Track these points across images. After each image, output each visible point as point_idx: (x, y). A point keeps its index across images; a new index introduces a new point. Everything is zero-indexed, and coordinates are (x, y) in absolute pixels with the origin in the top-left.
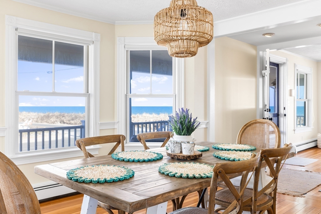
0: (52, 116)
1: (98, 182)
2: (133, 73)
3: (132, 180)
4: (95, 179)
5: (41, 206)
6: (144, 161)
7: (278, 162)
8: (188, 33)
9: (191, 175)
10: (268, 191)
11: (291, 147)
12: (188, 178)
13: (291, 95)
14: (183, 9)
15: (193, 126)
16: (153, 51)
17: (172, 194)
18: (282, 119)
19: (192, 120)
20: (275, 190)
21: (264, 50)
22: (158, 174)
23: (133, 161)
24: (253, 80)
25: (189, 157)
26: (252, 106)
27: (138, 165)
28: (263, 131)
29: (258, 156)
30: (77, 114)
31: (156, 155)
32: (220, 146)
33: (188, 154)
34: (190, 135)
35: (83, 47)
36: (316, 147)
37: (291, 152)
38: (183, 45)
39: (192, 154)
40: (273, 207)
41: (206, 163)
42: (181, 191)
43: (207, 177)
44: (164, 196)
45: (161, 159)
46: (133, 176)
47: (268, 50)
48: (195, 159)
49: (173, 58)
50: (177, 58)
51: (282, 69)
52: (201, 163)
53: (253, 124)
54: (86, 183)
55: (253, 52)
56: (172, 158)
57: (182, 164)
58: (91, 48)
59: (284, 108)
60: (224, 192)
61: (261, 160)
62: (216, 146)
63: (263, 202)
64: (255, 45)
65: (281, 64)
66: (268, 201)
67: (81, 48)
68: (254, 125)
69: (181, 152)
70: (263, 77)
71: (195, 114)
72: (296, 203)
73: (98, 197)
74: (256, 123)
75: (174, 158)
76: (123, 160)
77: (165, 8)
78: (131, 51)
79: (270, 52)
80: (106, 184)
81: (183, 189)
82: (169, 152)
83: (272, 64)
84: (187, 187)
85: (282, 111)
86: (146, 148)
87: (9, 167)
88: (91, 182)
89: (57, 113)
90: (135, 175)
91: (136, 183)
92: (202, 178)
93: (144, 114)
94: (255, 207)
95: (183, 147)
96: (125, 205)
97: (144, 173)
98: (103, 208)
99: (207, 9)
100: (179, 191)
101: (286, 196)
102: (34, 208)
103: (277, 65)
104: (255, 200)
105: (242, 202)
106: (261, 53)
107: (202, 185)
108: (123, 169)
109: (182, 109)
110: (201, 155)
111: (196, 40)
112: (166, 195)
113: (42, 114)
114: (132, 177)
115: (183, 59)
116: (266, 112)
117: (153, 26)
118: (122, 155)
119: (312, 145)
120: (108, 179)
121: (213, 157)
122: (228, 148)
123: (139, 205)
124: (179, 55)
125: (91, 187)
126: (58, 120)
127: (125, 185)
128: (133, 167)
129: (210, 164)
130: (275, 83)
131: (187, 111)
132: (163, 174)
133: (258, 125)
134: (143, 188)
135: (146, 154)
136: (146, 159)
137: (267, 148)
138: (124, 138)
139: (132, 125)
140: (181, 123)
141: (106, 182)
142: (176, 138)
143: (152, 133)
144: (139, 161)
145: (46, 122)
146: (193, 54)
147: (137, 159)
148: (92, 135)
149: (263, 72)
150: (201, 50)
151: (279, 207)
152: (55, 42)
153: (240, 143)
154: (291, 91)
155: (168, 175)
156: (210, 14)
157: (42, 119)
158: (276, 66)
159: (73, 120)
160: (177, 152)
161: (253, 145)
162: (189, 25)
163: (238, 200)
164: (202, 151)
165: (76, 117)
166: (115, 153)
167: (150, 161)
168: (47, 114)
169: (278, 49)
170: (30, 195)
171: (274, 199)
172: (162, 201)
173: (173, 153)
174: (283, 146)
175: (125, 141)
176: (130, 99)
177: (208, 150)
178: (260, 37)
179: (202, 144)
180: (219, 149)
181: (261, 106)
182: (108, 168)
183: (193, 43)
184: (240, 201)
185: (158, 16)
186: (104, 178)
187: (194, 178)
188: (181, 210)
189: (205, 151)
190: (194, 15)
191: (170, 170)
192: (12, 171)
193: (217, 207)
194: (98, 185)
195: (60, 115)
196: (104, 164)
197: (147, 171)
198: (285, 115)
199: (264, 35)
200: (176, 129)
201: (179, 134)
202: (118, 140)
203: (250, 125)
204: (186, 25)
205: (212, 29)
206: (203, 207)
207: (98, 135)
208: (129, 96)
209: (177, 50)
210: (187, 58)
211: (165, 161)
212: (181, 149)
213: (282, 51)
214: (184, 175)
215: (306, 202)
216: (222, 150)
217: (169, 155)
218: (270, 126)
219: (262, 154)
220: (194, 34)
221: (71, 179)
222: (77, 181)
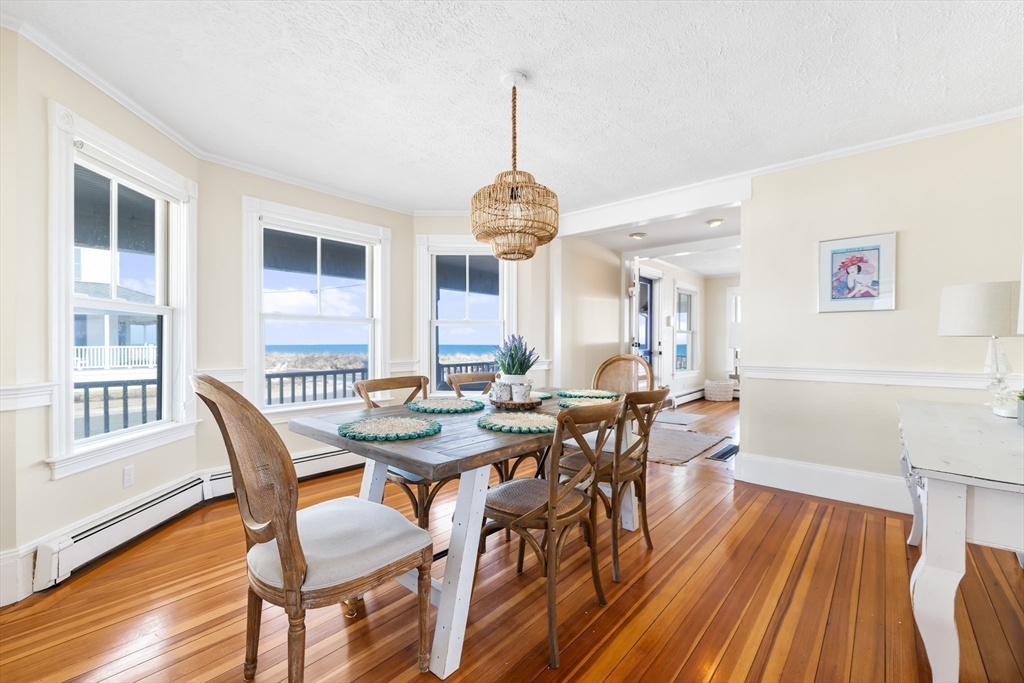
0: (319, 358)
1: (387, 440)
2: (441, 290)
3: (438, 436)
4: (382, 435)
5: (301, 487)
6: (456, 412)
7: (649, 412)
8: (523, 223)
9: (524, 429)
10: (635, 454)
11: (668, 391)
12: (520, 432)
13: (668, 324)
14: (515, 186)
15: (529, 361)
16: (470, 256)
17: (497, 453)
18: (656, 359)
19: (528, 353)
20: (645, 452)
21: (632, 259)
22: (476, 428)
23: (440, 412)
24: (615, 301)
25: (523, 405)
26: (615, 340)
27: (448, 418)
28: (629, 371)
29: (623, 399)
30: (357, 355)
31: (474, 404)
32: (568, 393)
33: (522, 401)
34: (524, 373)
35: (364, 248)
36: (702, 399)
37: (667, 398)
38: (514, 240)
39: (528, 401)
40: (643, 476)
41: (547, 414)
42: (510, 450)
43: (549, 431)
44: (485, 456)
45: (481, 408)
46: (440, 430)
47: (636, 258)
48: (532, 407)
49: (501, 261)
50: (506, 262)
51: (656, 286)
52: (539, 413)
53: (615, 361)
54: (369, 441)
55: (615, 260)
56: (498, 408)
57: (512, 414)
58: (378, 249)
59: (660, 344)
60: (573, 457)
61: (626, 408)
62: (562, 392)
63: (629, 469)
64: (618, 253)
65: (656, 280)
66: (635, 468)
67: (362, 250)
68: (616, 363)
69: (511, 399)
70: (630, 297)
71: (532, 343)
72: (674, 474)
73: (386, 460)
74: (619, 360)
75: (501, 407)
76: (425, 411)
77: (487, 185)
78: (437, 256)
79: (640, 262)
80: (398, 442)
81: (512, 446)
82: (494, 399)
83: (642, 279)
84: (519, 445)
85: (656, 348)
86: (460, 395)
87: (247, 412)
88: (375, 439)
89: (326, 354)
90: (442, 429)
91: (443, 440)
92: (540, 432)
93: (458, 355)
94: (616, 476)
95: (514, 391)
96: (426, 468)
97: (455, 426)
98: (395, 482)
99: (550, 187)
100: (506, 450)
101: (661, 465)
102: (286, 474)
103: (650, 281)
104: (618, 467)
105: (598, 467)
106: (627, 262)
107: (540, 442)
108: (424, 422)
109: (513, 336)
110: (540, 403)
111: (533, 234)
112: (489, 455)
113: (303, 356)
114: (438, 432)
115: (515, 263)
116: (634, 348)
117: (470, 212)
118: (423, 405)
119: (697, 396)
120: (402, 434)
121: (557, 407)
122: (580, 394)
123: (447, 469)
124: (509, 256)
125: (376, 446)
126: (328, 364)
127: (426, 442)
128: (440, 419)
129: (553, 415)
130: (646, 307)
131: (520, 339)
132: (484, 427)
133: (622, 362)
134: (453, 446)
135: (459, 403)
136: (459, 409)
137: (634, 391)
138: (427, 380)
139: (440, 368)
140: (511, 356)
141: (398, 439)
142: (504, 378)
143: (469, 376)
144: (448, 412)
145: (310, 367)
146: (529, 255)
147: (445, 409)
148: (379, 376)
149: (630, 289)
150: (540, 250)
151: (651, 481)
152: (322, 240)
153: (597, 388)
154: (668, 318)
155: (491, 429)
156: (554, 196)
157: (303, 363)
158: (648, 283)
159: (350, 363)
160: (505, 398)
161: (615, 391)
162: (523, 213)
163: (593, 464)
164: (542, 399)
165: (356, 360)
166: (413, 401)
167: (464, 412)
168: (311, 355)
169: (651, 257)
170: (279, 454)
171: (644, 465)
172: (481, 463)
173: (499, 401)
174: (656, 389)
175: (428, 386)
176: (437, 327)
177: (550, 398)
178: (625, 240)
179: (542, 390)
180: (566, 396)
181: (627, 340)
182: (402, 420)
183: (529, 239)
184: (596, 465)
185: (477, 197)
186: (395, 433)
187: (530, 432)
188: (511, 483)
189: (546, 398)
190: (531, 198)
191: (495, 423)
192: (251, 418)
193: (563, 478)
194: (387, 443)
195: (331, 357)
196: (396, 416)
197: (461, 425)
198: (660, 353)
199: (632, 235)
200: (503, 365)
201: (509, 372)
202: (418, 383)
203: (611, 363)
204: (518, 214)
205: (557, 219)
206: (543, 477)
207: (388, 376)
208: (436, 323)
209: (506, 249)
210: (521, 262)
211: (487, 411)
212: (511, 394)
213: (655, 260)
214: (515, 429)
215: (689, 473)
216: (571, 397)
217: (493, 403)
218: (640, 365)
219: (626, 399)
220: (530, 223)
221: (345, 436)
222: (354, 438)
